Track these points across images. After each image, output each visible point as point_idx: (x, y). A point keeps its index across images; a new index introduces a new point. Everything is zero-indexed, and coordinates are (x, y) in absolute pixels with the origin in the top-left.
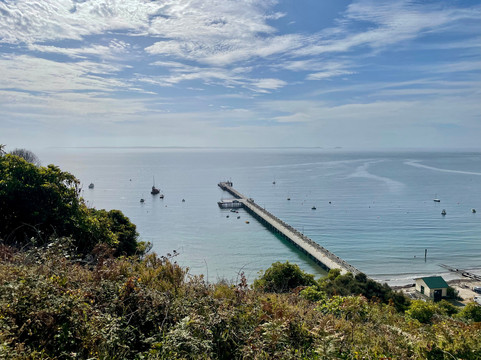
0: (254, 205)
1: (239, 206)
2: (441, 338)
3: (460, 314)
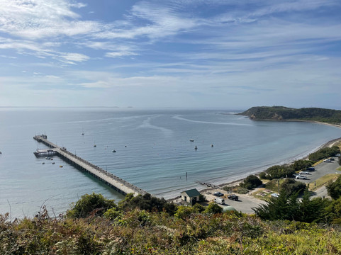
0: (67, 152)
1: (54, 154)
2: (188, 227)
3: (206, 210)
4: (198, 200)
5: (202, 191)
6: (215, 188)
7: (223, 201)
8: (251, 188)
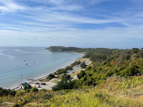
3: (31, 91)
4: (27, 87)
6: (36, 81)
7: (39, 86)
8: (51, 79)
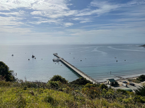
0: (63, 60)
1: (59, 60)
4: (114, 83)
5: (117, 80)
6: (124, 79)
7: (126, 85)
8: (142, 81)
